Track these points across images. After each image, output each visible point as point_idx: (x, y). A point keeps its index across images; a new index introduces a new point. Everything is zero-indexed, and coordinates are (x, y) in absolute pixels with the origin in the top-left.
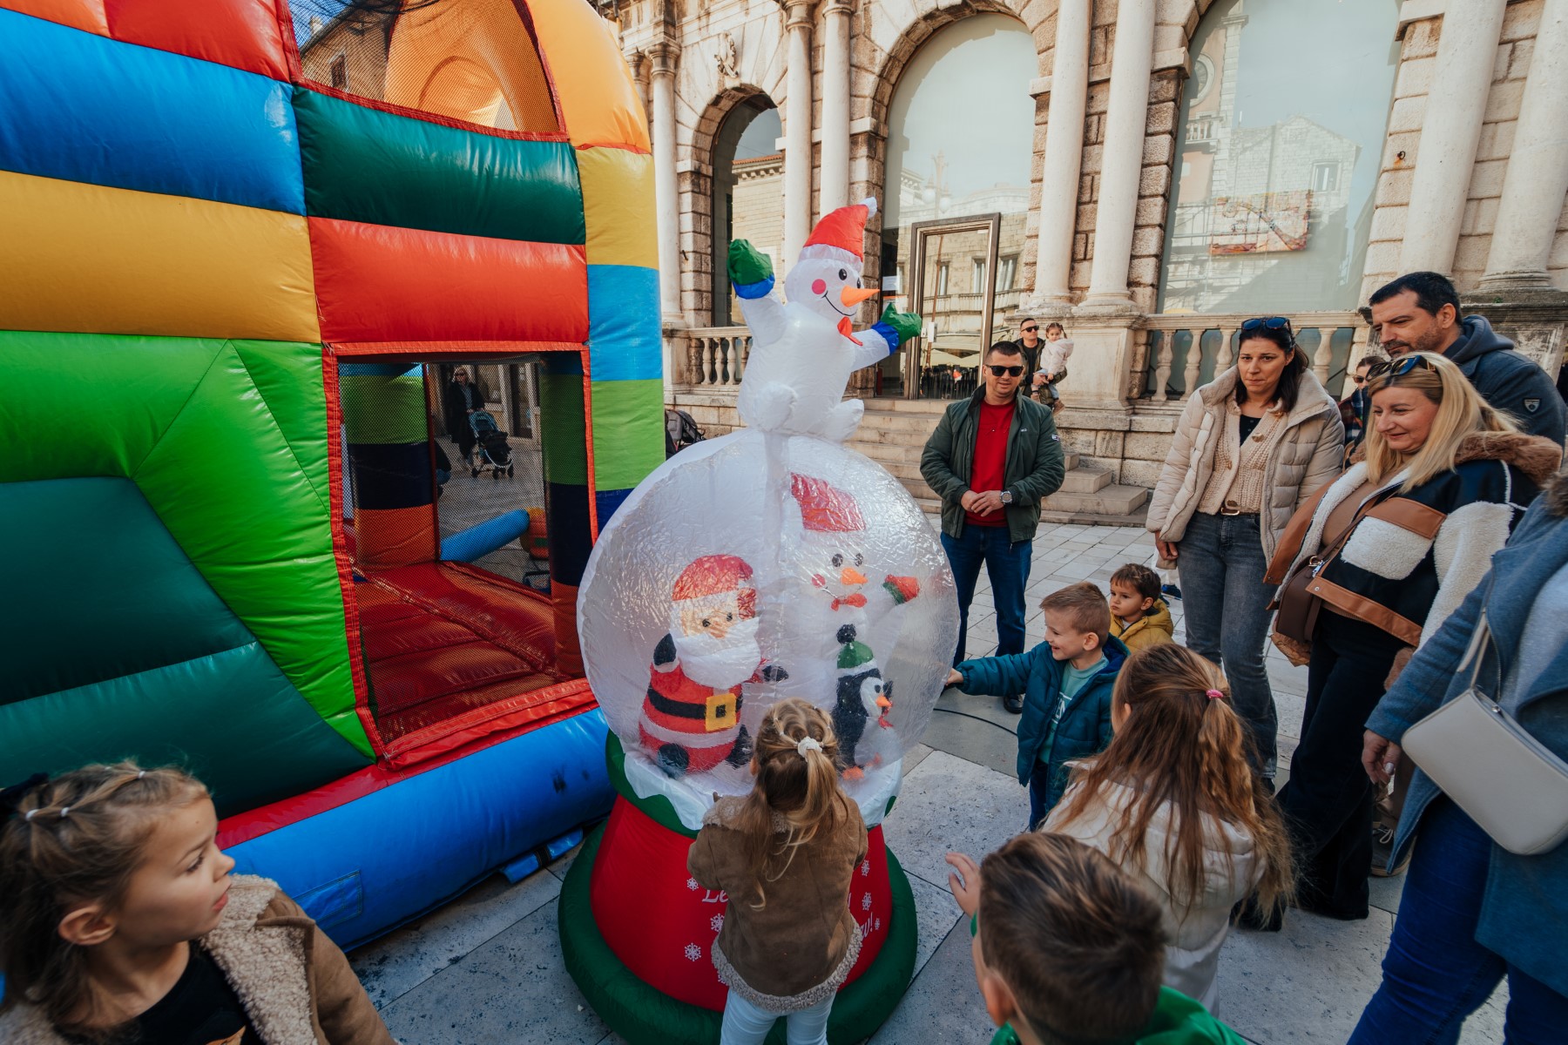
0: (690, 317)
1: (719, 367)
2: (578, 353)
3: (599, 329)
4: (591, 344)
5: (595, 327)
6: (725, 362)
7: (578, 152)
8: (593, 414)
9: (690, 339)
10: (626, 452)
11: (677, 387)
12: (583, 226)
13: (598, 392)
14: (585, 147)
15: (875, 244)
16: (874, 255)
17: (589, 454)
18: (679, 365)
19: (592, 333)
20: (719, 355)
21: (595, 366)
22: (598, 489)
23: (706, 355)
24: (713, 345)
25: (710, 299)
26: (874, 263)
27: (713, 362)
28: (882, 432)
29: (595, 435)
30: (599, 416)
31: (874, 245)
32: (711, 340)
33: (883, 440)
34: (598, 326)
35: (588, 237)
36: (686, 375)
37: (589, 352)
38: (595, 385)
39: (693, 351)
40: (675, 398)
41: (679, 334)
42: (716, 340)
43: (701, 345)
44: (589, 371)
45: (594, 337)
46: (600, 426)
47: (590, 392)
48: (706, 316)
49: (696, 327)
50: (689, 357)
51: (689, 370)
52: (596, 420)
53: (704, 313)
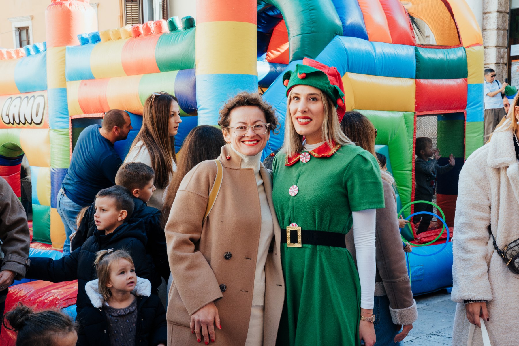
2: (463, 113)
3: (470, 105)
4: (467, 109)
7: (466, 49)
8: (466, 133)
10: (475, 146)
12: (467, 72)
13: (468, 125)
14: (468, 47)
15: (505, 21)
16: (503, 30)
17: (465, 147)
19: (467, 106)
21: (468, 117)
26: (504, 35)
29: (467, 140)
30: (468, 134)
31: (503, 22)
34: (469, 104)
35: (468, 76)
37: (466, 112)
38: (468, 123)
44: (466, 118)
46: (469, 137)
47: (466, 125)
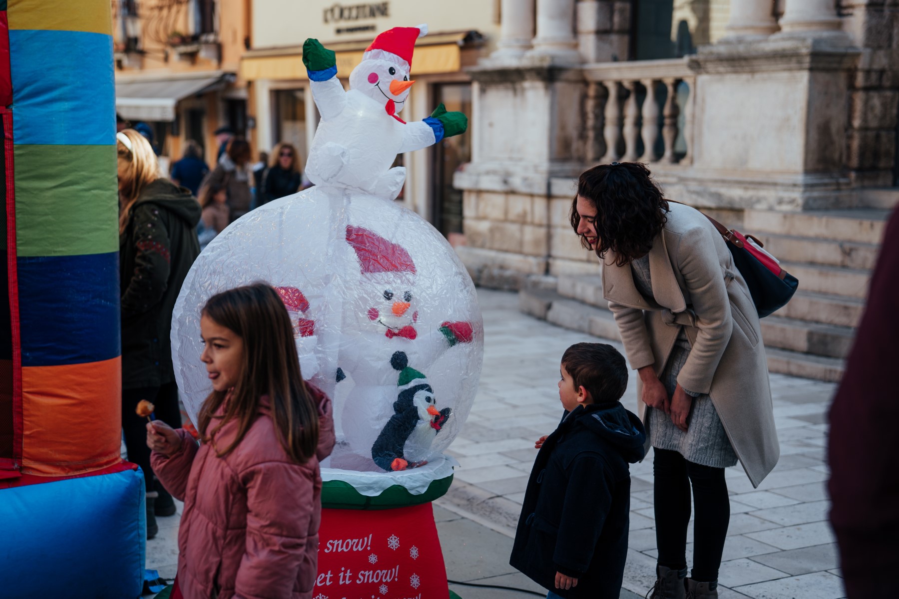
0: (589, 45)
1: (629, 131)
3: (24, 93)
4: (14, 107)
5: (19, 91)
6: (639, 122)
8: (16, 177)
9: (586, 83)
10: (50, 217)
11: (557, 167)
13: (20, 155)
17: (10, 218)
18: (563, 128)
19: (16, 97)
20: (630, 110)
21: (17, 129)
22: (19, 254)
23: (611, 111)
24: (623, 95)
25: (628, 14)
27: (620, 122)
28: (847, 246)
29: (17, 199)
30: (21, 179)
32: (619, 84)
33: (848, 262)
34: (21, 89)
35: (9, 3)
36: (576, 145)
37: (11, 115)
38: (17, 148)
39: (590, 104)
40: (549, 186)
41: (570, 75)
42: (627, 85)
43: (603, 94)
44: (12, 134)
45: (18, 101)
46: (23, 190)
47: (13, 155)
48: (618, 43)
49: (599, 60)
50: (583, 114)
51: (583, 137)
52: (19, 184)
53: (614, 38)
